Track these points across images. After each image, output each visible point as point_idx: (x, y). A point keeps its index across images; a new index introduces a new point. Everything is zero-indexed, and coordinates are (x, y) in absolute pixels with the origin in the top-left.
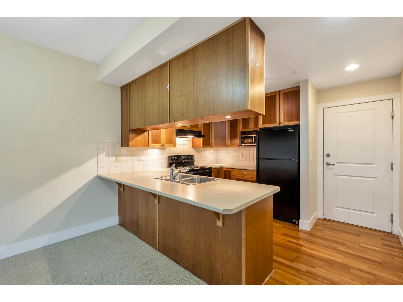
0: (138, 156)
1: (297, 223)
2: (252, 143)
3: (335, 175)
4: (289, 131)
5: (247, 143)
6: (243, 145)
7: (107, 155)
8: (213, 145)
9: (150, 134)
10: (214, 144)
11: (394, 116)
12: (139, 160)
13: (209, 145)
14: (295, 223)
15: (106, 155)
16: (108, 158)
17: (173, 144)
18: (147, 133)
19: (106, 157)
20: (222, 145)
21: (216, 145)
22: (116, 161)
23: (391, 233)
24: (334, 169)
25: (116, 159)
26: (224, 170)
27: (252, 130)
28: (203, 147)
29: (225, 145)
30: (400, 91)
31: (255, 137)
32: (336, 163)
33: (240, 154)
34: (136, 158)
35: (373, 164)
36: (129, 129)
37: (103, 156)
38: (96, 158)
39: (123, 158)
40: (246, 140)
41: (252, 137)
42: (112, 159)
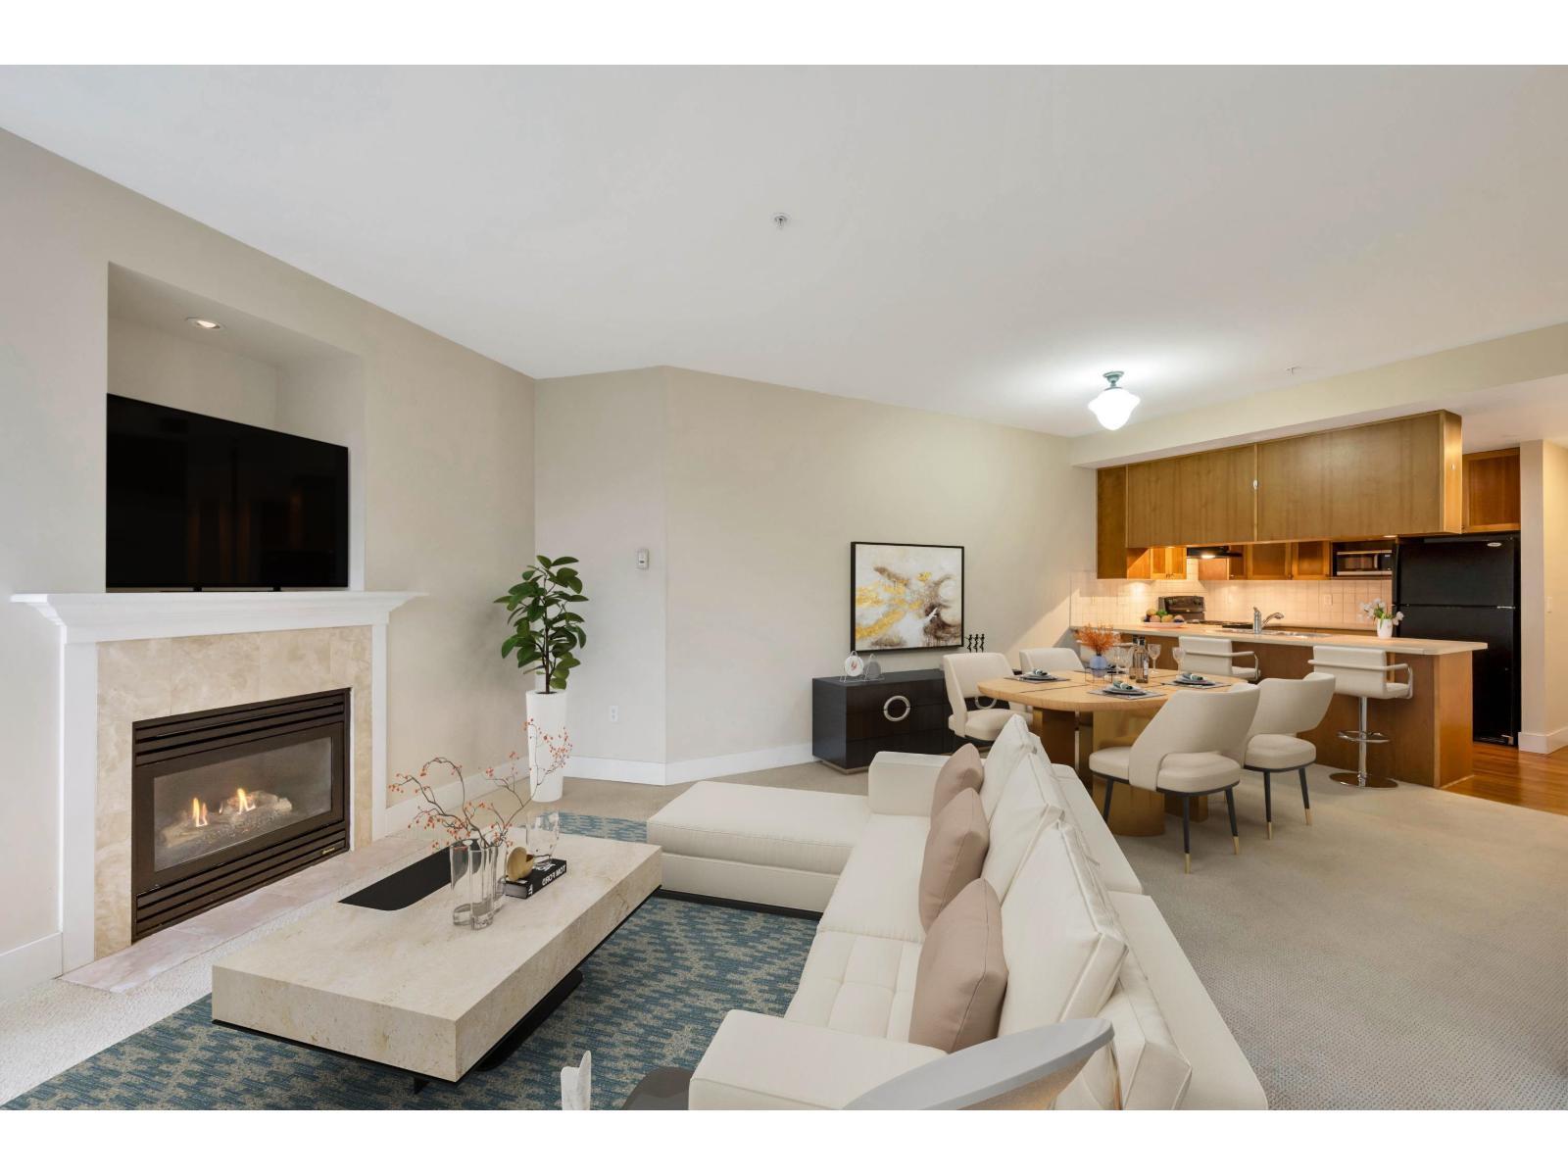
1: (1511, 742)
2: (1373, 569)
4: (1489, 545)
5: (1354, 570)
6: (1339, 573)
7: (1082, 595)
8: (1250, 573)
9: (1149, 555)
13: (1242, 573)
14: (1506, 743)
15: (1080, 592)
16: (1083, 598)
17: (1182, 572)
18: (1147, 552)
19: (1080, 596)
22: (1091, 604)
25: (1091, 599)
28: (1231, 578)
29: (1283, 573)
31: (1381, 555)
34: (1114, 599)
36: (1126, 546)
37: (1076, 594)
38: (1068, 599)
39: (1099, 599)
40: (1350, 562)
41: (1372, 556)
42: (1087, 599)
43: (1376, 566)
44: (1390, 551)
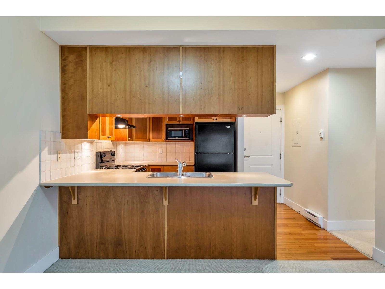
0: (74, 153)
2: (182, 137)
3: (249, 165)
4: (227, 127)
5: (175, 137)
9: (99, 122)
10: (135, 137)
11: (282, 121)
12: (75, 158)
13: (131, 138)
15: (48, 151)
16: (50, 156)
18: (98, 119)
19: (49, 154)
20: (143, 138)
21: (137, 138)
22: (57, 161)
23: (280, 203)
24: (248, 160)
25: (57, 156)
26: (151, 169)
27: (181, 123)
29: (147, 138)
30: (285, 105)
31: (185, 130)
32: (250, 155)
33: (160, 149)
35: (270, 155)
36: (88, 113)
37: (45, 152)
38: (38, 157)
39: (63, 156)
40: (173, 134)
41: (182, 130)
42: (54, 156)
43: (184, 135)
44: (188, 129)
